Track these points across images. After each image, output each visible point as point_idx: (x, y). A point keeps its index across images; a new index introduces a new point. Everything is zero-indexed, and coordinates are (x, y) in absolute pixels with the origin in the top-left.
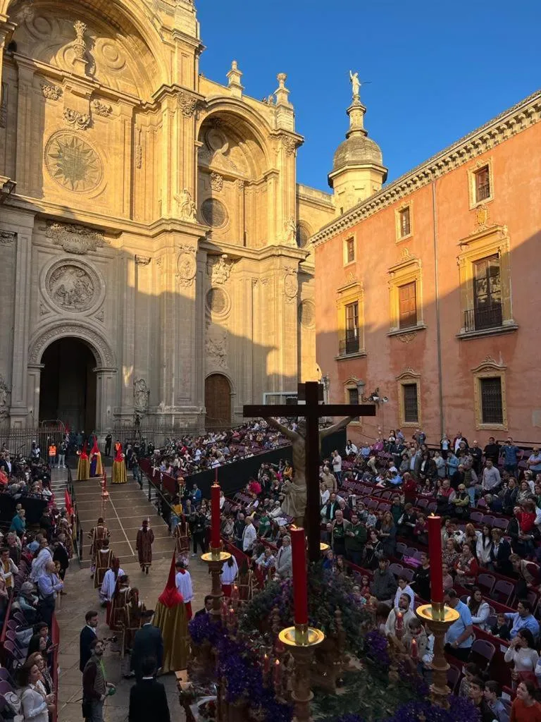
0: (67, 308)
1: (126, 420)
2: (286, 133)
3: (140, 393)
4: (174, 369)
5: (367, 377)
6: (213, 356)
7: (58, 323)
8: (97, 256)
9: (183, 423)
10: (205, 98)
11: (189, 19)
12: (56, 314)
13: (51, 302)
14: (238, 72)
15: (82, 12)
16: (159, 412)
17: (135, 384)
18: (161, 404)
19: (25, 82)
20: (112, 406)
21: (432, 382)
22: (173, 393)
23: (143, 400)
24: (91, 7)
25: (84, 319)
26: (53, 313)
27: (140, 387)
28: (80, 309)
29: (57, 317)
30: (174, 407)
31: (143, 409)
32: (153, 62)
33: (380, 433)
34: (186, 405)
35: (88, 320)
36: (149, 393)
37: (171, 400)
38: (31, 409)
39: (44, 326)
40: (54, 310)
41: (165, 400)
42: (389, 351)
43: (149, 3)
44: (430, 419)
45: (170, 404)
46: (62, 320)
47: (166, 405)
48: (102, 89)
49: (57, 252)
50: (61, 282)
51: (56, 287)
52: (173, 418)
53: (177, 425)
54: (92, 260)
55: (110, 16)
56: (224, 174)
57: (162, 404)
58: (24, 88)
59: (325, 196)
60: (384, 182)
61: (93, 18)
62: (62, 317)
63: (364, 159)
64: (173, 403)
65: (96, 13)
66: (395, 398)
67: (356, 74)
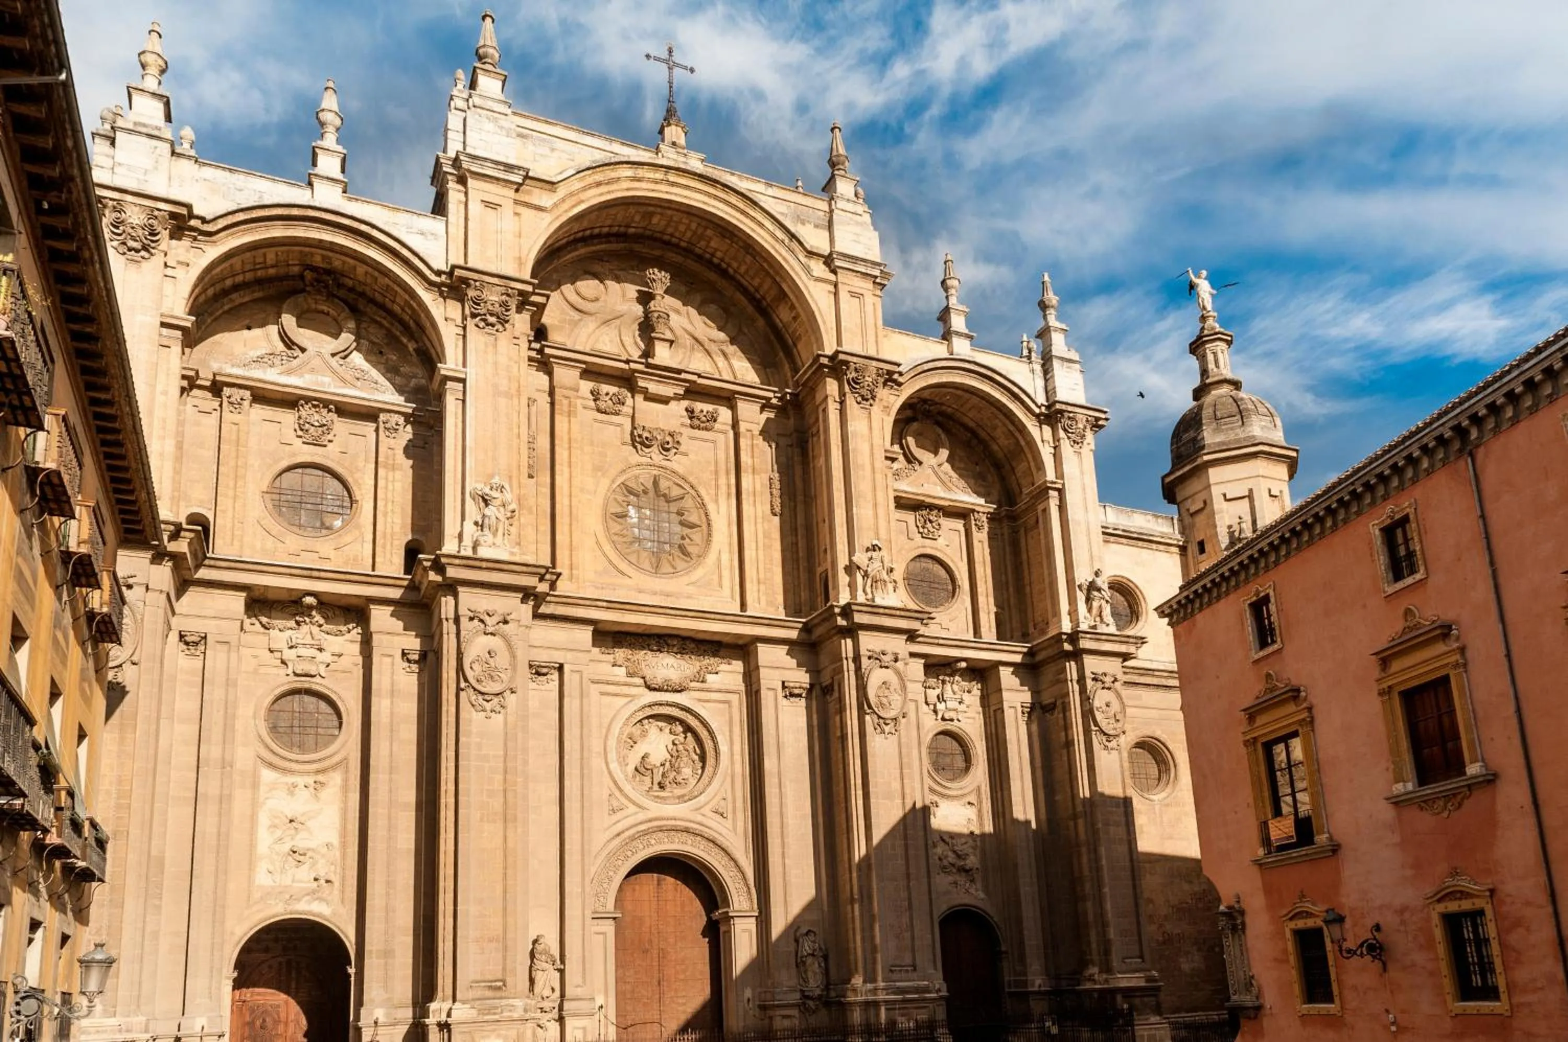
0: (657, 797)
1: (784, 1017)
2: (1070, 408)
3: (809, 960)
4: (876, 904)
5: (1344, 900)
6: (949, 873)
7: (643, 827)
8: (708, 691)
9: (903, 1019)
10: (899, 365)
11: (858, 229)
12: (638, 809)
13: (627, 788)
14: (960, 307)
15: (657, 253)
16: (851, 998)
17: (797, 941)
18: (853, 981)
19: (566, 392)
20: (753, 990)
21: (1528, 903)
22: (879, 956)
23: (815, 973)
24: (674, 240)
25: (691, 816)
26: (633, 809)
27: (807, 947)
28: (683, 796)
29: (641, 816)
30: (881, 984)
31: (818, 992)
32: (795, 318)
33: (1393, 1028)
34: (909, 981)
35: (699, 818)
36: (826, 958)
37: (874, 971)
38: (600, 1001)
39: (618, 835)
40: (634, 803)
41: (861, 969)
42: (1396, 839)
43: (782, 214)
44: (1535, 990)
45: (874, 980)
46: (650, 821)
47: (865, 982)
48: (700, 381)
49: (634, 691)
50: (641, 748)
51: (634, 759)
52: (883, 1009)
53: (892, 1023)
54: (700, 700)
55: (709, 250)
56: (946, 503)
57: (858, 981)
58: (565, 402)
59: (1160, 520)
60: (1291, 477)
61: (679, 259)
62: (650, 815)
63: (1242, 436)
64: (880, 978)
65: (685, 249)
66: (1430, 945)
67: (1204, 273)
